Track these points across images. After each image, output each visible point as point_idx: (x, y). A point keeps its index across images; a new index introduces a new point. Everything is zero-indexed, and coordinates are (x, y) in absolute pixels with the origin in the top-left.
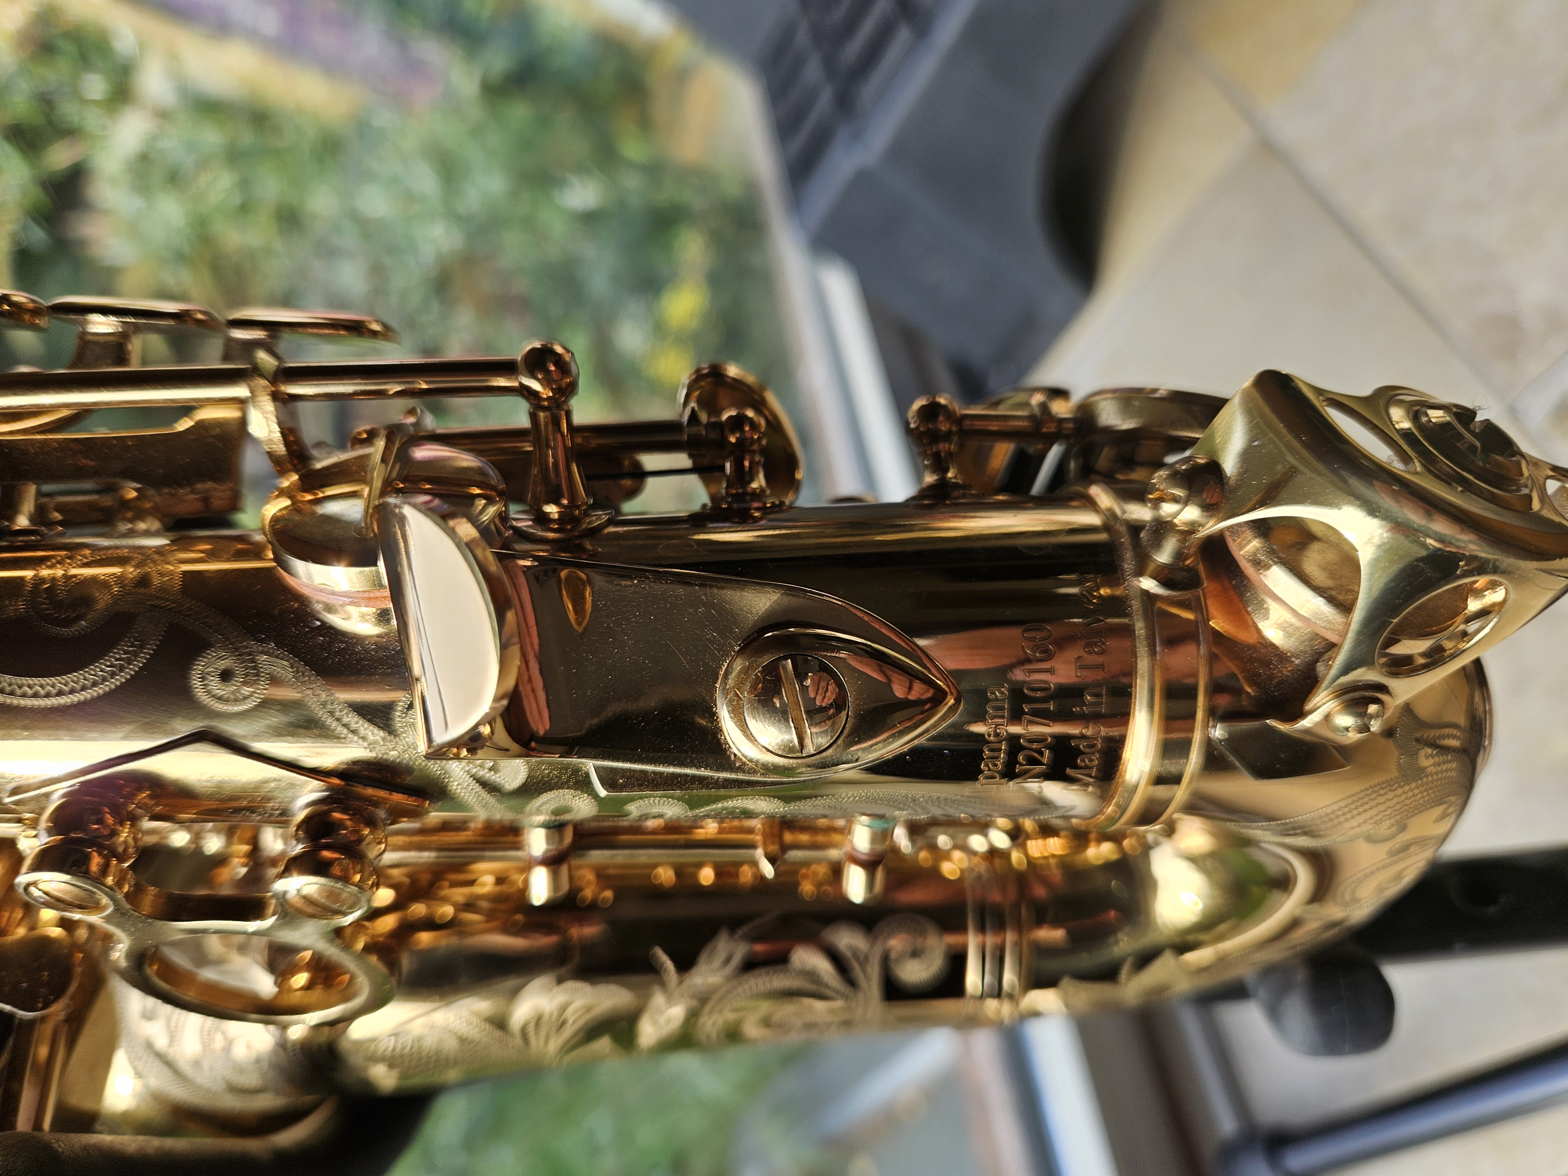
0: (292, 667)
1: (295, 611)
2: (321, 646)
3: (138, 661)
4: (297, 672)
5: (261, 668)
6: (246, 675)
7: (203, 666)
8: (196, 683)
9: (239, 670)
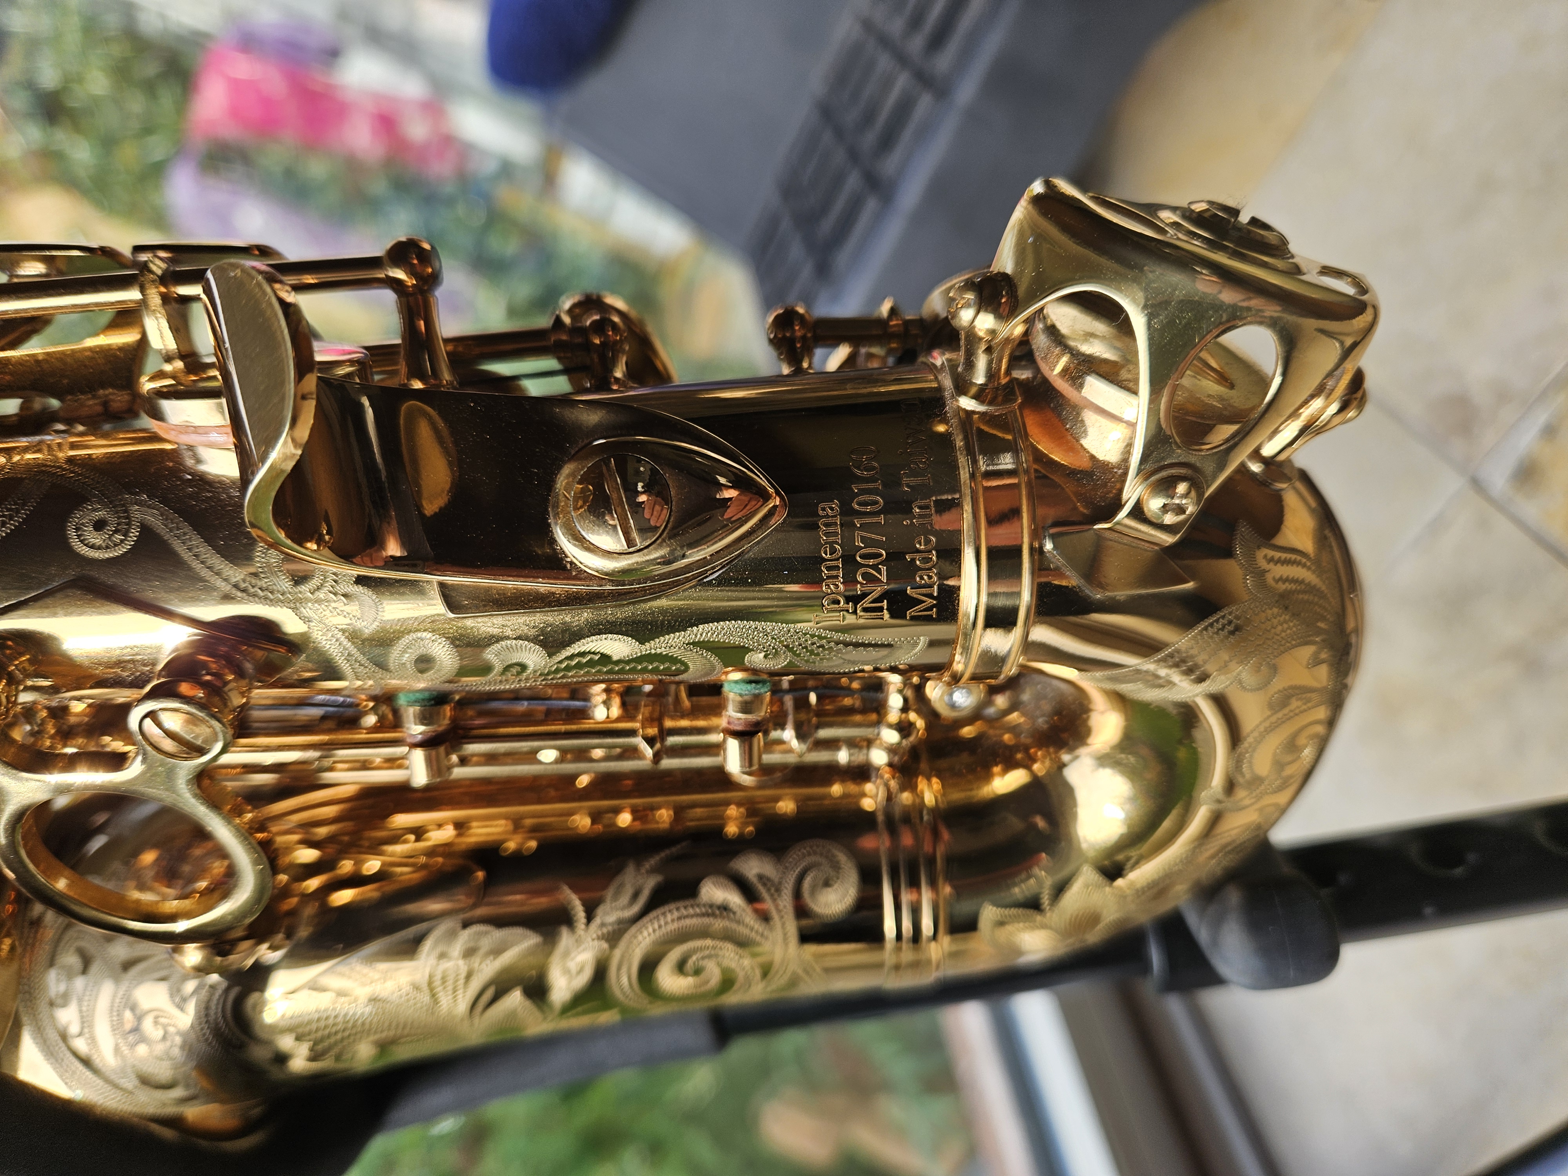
0: (162, 515)
1: (169, 469)
2: (191, 496)
3: (19, 517)
4: (167, 519)
5: (133, 517)
6: (118, 524)
7: (78, 518)
8: (72, 533)
9: (112, 519)
